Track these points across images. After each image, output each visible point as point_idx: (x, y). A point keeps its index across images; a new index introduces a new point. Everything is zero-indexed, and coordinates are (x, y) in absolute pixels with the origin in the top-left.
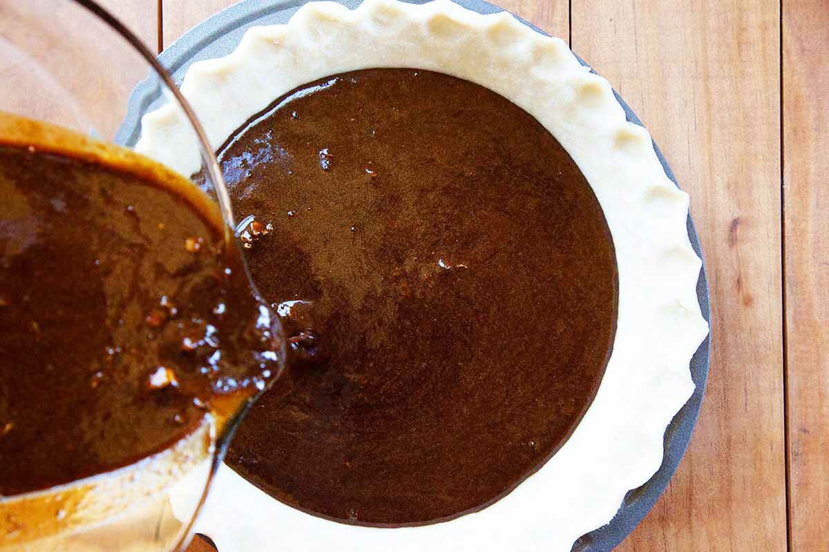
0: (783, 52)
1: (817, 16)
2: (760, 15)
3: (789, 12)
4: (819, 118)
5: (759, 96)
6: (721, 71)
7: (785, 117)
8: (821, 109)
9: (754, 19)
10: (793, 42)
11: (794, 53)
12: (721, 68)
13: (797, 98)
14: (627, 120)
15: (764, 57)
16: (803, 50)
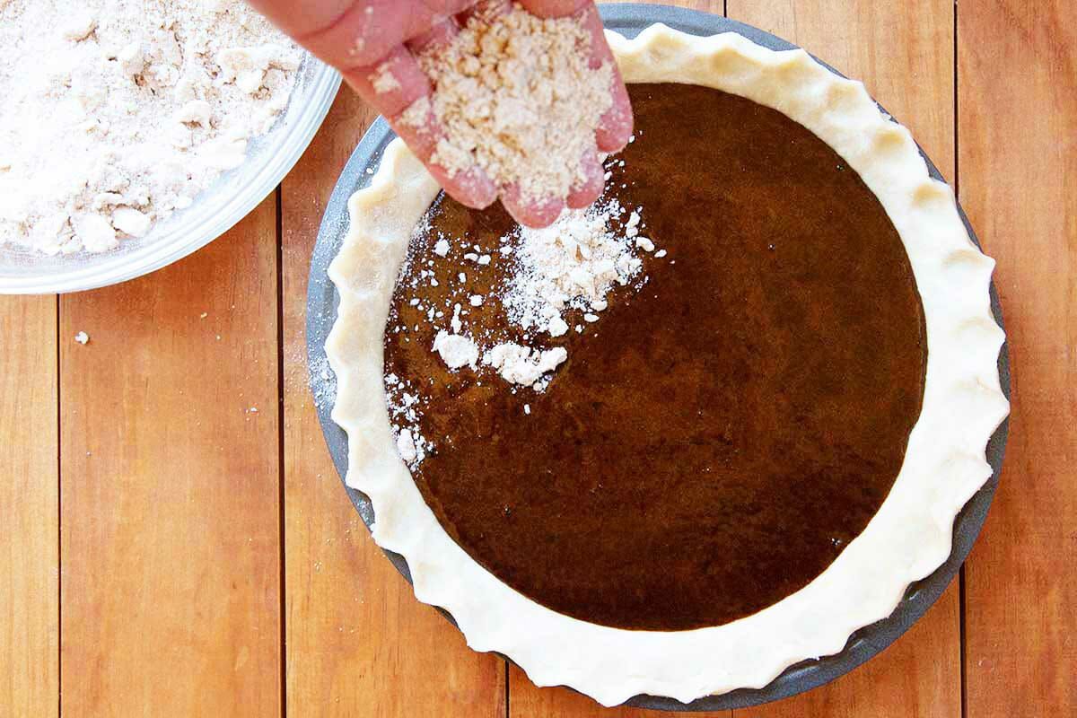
0: (958, 66)
1: (994, 26)
2: (933, 24)
3: (964, 23)
4: (997, 138)
5: (931, 114)
6: (891, 87)
7: (959, 138)
8: (999, 128)
9: (926, 30)
10: (969, 54)
11: (969, 67)
12: (891, 84)
13: (973, 116)
14: (930, 176)
15: (937, 69)
16: (979, 63)
